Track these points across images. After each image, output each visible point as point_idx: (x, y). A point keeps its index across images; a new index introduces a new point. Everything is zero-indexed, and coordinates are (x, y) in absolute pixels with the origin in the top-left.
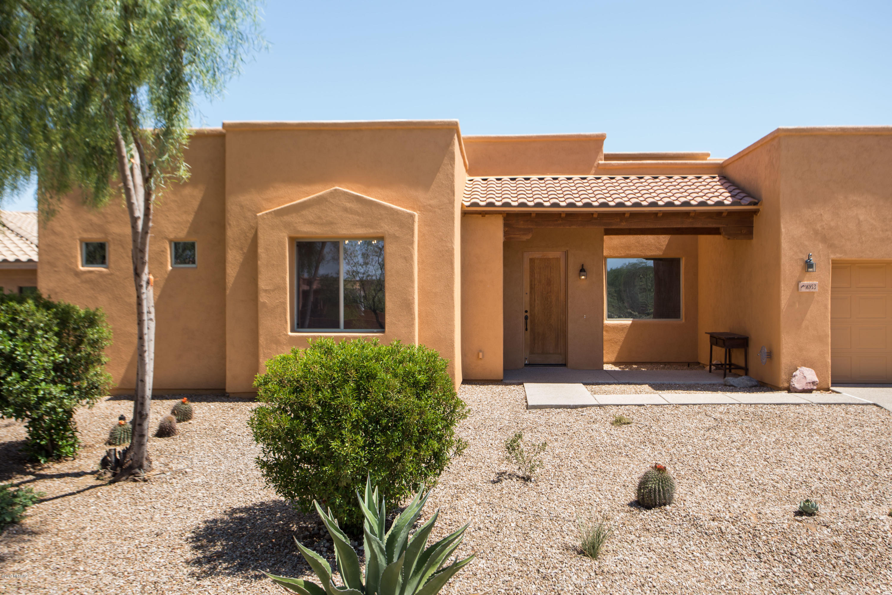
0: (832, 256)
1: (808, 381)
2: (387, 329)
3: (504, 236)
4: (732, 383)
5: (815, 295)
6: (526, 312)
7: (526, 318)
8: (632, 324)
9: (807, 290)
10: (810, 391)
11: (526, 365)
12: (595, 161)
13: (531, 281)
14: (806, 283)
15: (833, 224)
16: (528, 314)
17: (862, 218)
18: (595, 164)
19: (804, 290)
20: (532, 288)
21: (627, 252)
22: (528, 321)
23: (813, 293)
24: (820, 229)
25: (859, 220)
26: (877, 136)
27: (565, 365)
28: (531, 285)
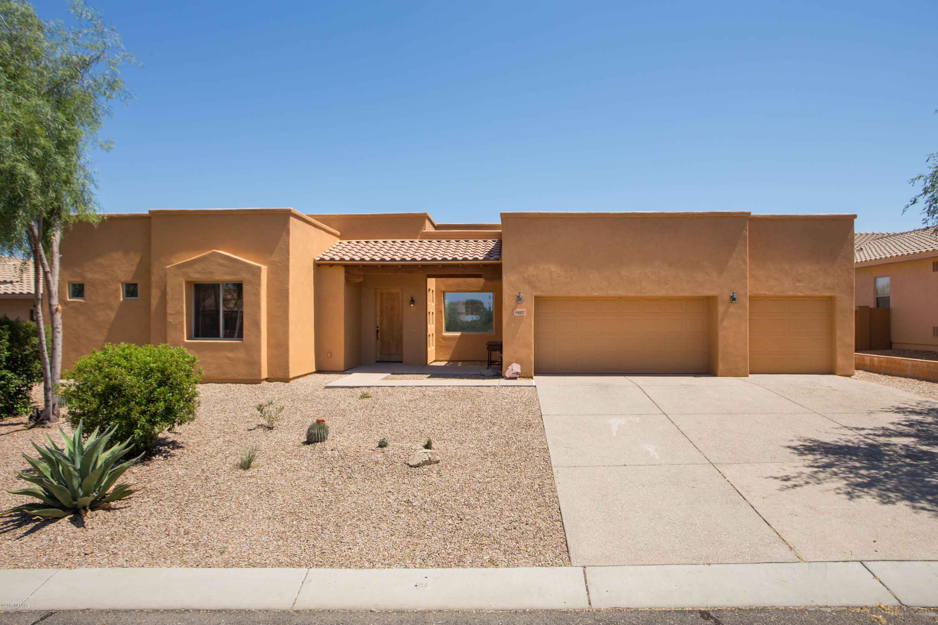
0: (535, 294)
1: (514, 372)
2: (244, 338)
3: (345, 279)
4: (483, 374)
5: (524, 318)
6: (378, 327)
7: (378, 331)
8: (460, 335)
9: (519, 315)
10: (515, 378)
11: (377, 362)
12: (420, 230)
13: (381, 308)
14: (518, 310)
15: (535, 273)
16: (379, 329)
17: (552, 269)
18: (421, 232)
19: (516, 314)
20: (382, 312)
21: (458, 288)
22: (379, 334)
23: (523, 316)
24: (527, 276)
25: (551, 270)
26: (561, 218)
27: (401, 362)
28: (381, 310)
